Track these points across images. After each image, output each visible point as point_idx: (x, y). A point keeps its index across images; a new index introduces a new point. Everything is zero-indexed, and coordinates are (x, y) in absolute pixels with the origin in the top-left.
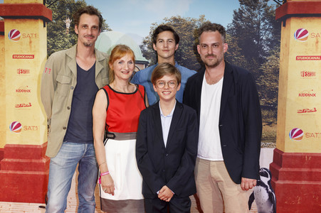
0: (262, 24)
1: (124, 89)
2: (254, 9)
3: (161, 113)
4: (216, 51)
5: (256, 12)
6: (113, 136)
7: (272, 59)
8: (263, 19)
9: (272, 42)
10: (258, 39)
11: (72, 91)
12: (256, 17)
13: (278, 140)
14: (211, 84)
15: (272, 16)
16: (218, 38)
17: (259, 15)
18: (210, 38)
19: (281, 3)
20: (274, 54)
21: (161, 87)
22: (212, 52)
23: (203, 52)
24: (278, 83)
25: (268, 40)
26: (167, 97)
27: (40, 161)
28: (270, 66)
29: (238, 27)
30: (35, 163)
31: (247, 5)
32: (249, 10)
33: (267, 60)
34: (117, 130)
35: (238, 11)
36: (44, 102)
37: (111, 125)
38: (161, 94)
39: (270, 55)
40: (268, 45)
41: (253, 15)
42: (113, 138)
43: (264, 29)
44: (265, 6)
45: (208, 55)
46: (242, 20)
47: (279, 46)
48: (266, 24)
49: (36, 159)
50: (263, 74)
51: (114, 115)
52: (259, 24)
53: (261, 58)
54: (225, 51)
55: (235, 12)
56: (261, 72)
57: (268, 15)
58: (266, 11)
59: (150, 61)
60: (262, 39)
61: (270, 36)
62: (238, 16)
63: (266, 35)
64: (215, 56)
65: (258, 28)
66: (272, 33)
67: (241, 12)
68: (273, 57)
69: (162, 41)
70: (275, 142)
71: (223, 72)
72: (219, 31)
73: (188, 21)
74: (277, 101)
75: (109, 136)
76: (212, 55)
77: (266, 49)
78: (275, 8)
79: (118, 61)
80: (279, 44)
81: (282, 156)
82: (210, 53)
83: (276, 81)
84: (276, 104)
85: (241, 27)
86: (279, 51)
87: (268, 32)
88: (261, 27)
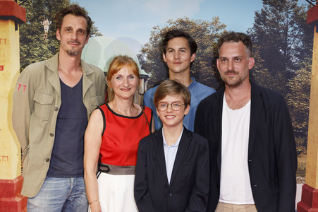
0: (290, 29)
1: (125, 112)
2: (281, 10)
3: (164, 142)
4: (238, 67)
5: (283, 14)
6: (106, 169)
7: (302, 73)
8: (292, 23)
9: (302, 52)
10: (285, 47)
11: (56, 113)
12: (283, 20)
13: (308, 174)
14: (234, 109)
15: (302, 20)
16: (242, 51)
17: (286, 17)
18: (231, 50)
19: (315, 3)
20: (304, 67)
21: (163, 109)
22: (233, 67)
23: (223, 67)
24: (309, 103)
25: (297, 49)
26: (171, 122)
27: (12, 200)
28: (300, 82)
29: (260, 33)
30: (6, 203)
31: (271, 4)
32: (274, 12)
33: (296, 75)
34: (112, 162)
35: (260, 12)
36: (16, 129)
37: (105, 155)
38: (164, 118)
39: (299, 68)
40: (297, 56)
41: (279, 18)
42: (107, 172)
43: (292, 35)
44: (294, 6)
45: (229, 72)
46: (265, 24)
47: (311, 57)
48: (296, 29)
49: (7, 197)
50: (290, 91)
51: (110, 143)
52: (286, 29)
53: (289, 72)
54: (250, 68)
55: (256, 13)
56: (288, 90)
57: (297, 18)
58: (296, 12)
59: (150, 75)
60: (290, 48)
61: (301, 44)
62: (261, 18)
63: (295, 43)
64: (237, 73)
65: (285, 33)
66: (303, 41)
67: (264, 13)
68: (303, 70)
69: (173, 50)
70: (304, 176)
71: (249, 94)
72: (244, 42)
73: (198, 24)
74: (307, 126)
75: (102, 168)
76: (233, 72)
77: (294, 60)
78: (306, 10)
79: (116, 76)
80: (310, 54)
81: (312, 193)
82: (230, 68)
83: (307, 101)
84: (306, 129)
85: (263, 33)
86: (311, 62)
87: (297, 39)
88: (289, 33)
